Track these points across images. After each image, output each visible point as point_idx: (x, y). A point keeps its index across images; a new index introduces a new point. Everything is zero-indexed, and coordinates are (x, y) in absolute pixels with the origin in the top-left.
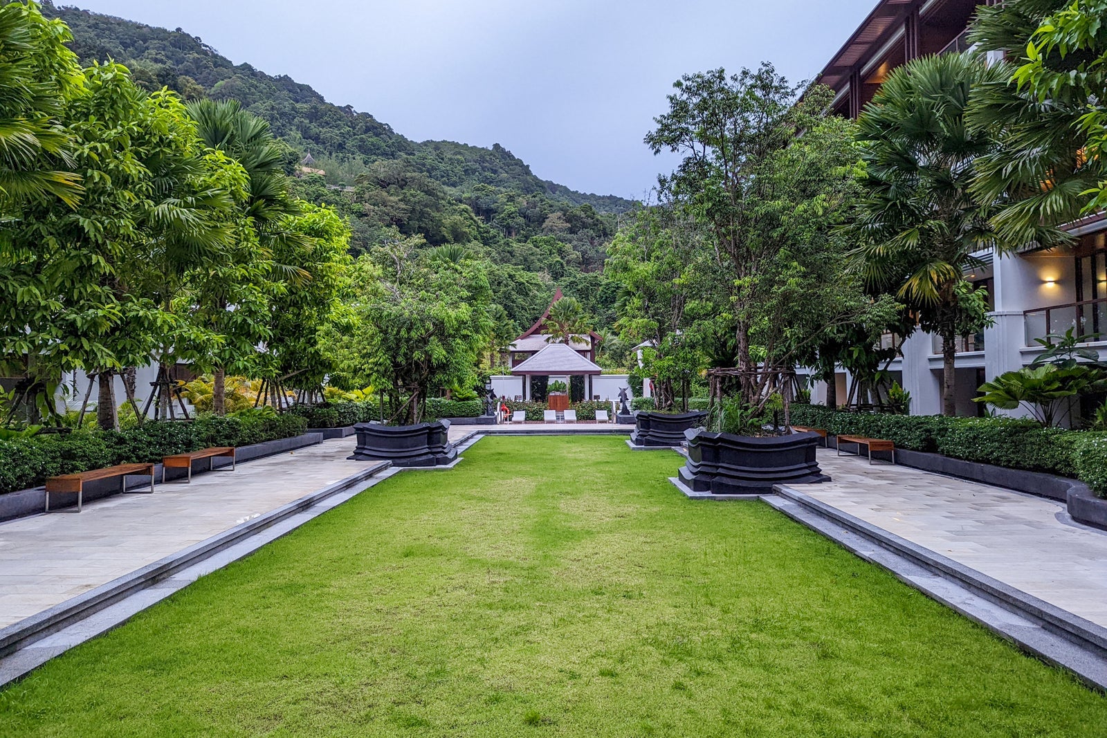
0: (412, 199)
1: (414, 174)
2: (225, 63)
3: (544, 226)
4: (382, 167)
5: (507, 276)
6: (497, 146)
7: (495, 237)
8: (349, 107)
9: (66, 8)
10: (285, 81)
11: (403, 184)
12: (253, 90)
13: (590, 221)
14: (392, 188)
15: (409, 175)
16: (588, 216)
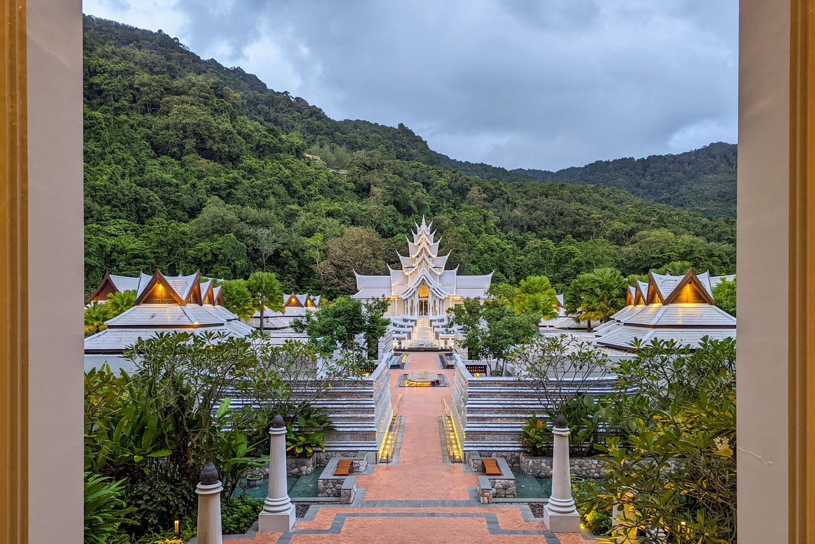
0: (391, 180)
1: (390, 161)
4: (366, 155)
6: (401, 125)
8: (286, 93)
14: (376, 172)
15: (386, 161)
16: (497, 188)
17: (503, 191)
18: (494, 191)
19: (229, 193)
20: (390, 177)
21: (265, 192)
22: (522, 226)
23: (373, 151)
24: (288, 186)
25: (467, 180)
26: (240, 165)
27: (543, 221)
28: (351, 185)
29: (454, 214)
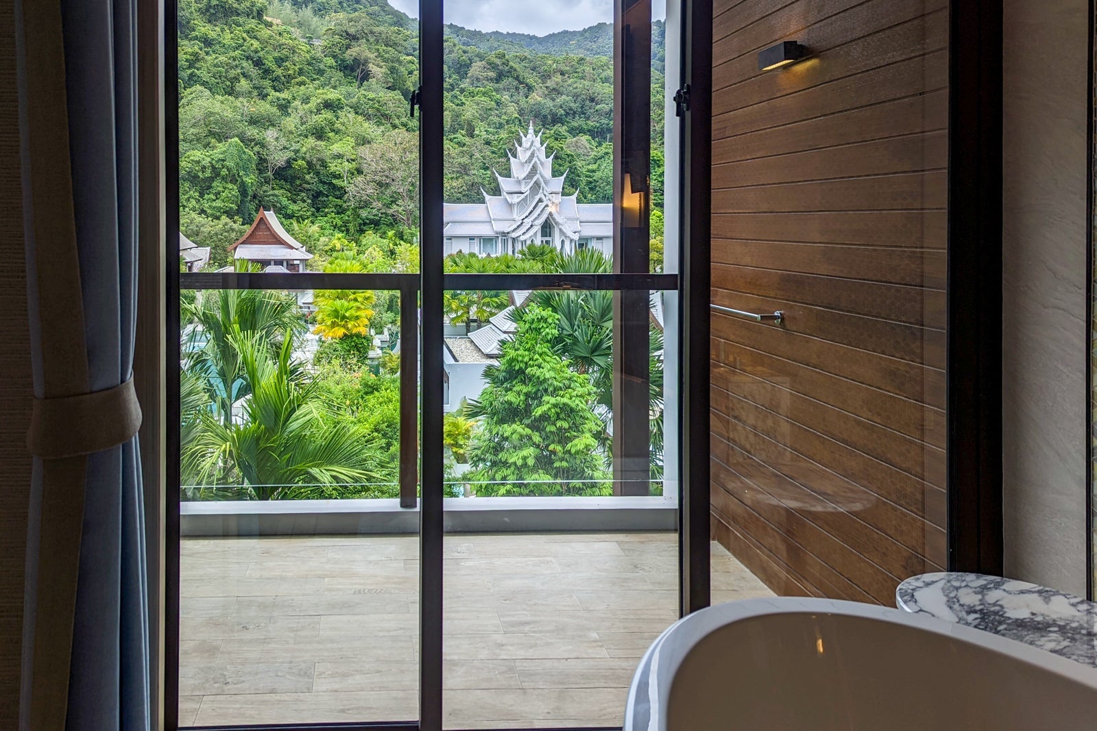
3: (469, 74)
17: (511, 67)
18: (500, 67)
19: (191, 74)
20: (384, 51)
21: (233, 73)
22: (545, 117)
23: (357, 14)
24: (258, 63)
25: (465, 52)
26: (194, 34)
27: (571, 109)
28: (330, 61)
29: (461, 100)
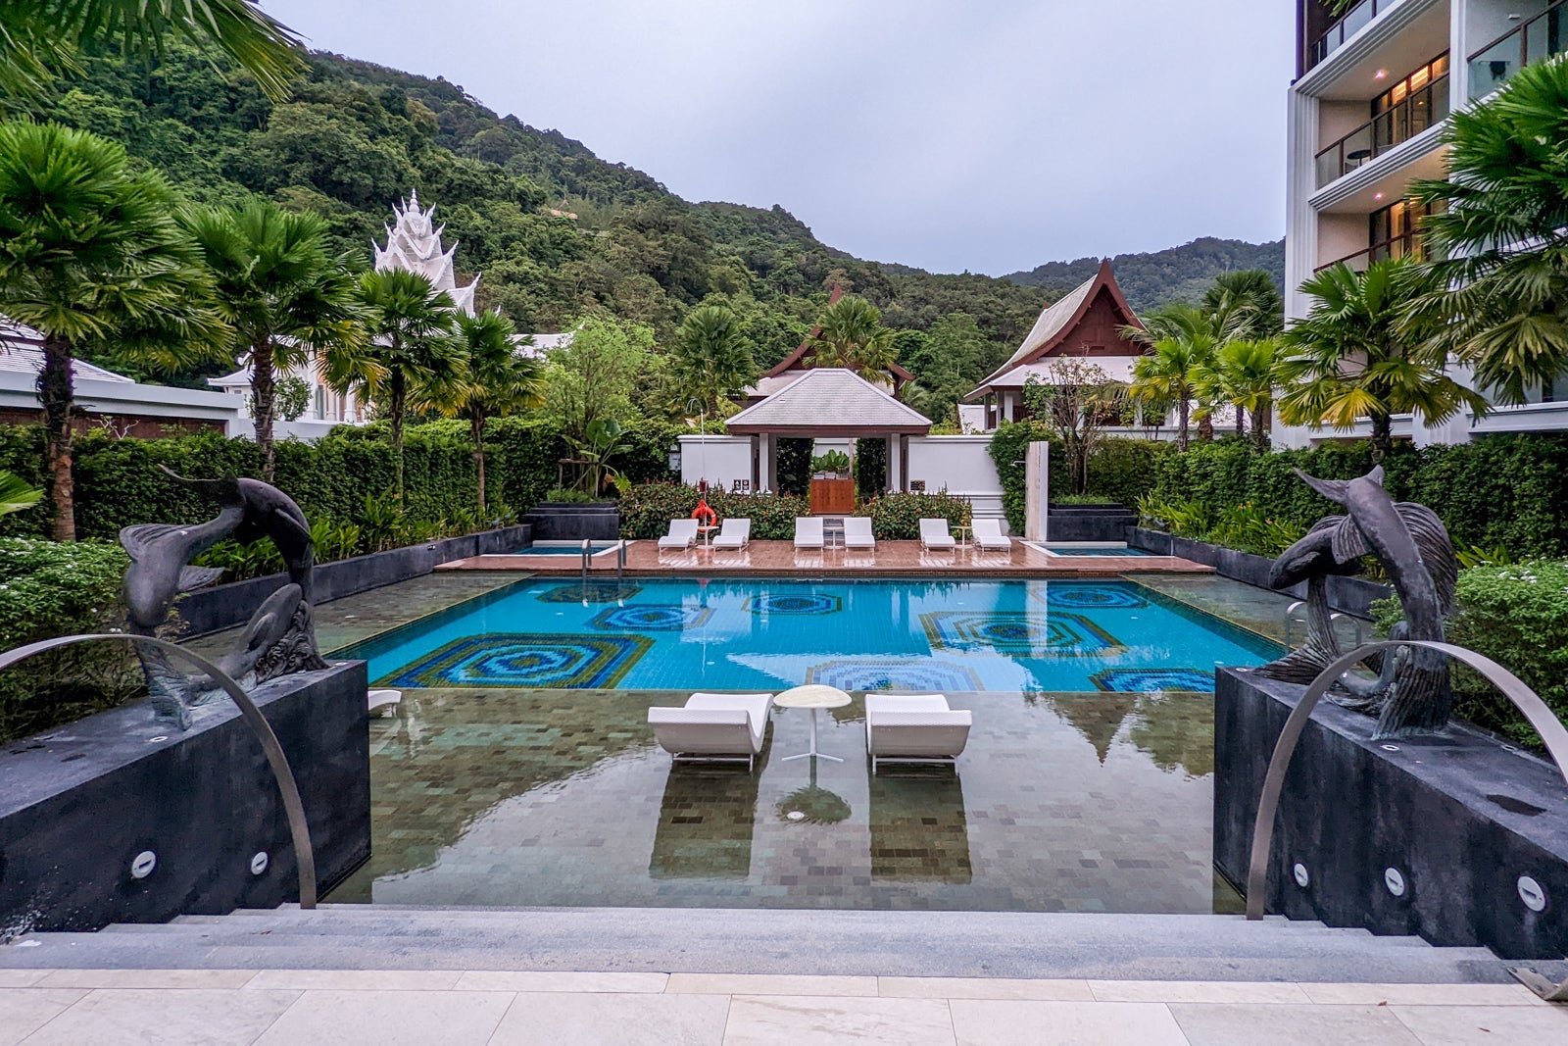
0: (673, 244)
1: (676, 218)
2: (490, 115)
3: (824, 283)
4: (640, 211)
5: (776, 324)
6: (777, 207)
7: (769, 292)
8: (621, 164)
9: (318, 52)
10: (554, 136)
11: (664, 228)
12: (516, 141)
13: (875, 279)
14: (651, 233)
15: (670, 218)
16: (873, 275)
